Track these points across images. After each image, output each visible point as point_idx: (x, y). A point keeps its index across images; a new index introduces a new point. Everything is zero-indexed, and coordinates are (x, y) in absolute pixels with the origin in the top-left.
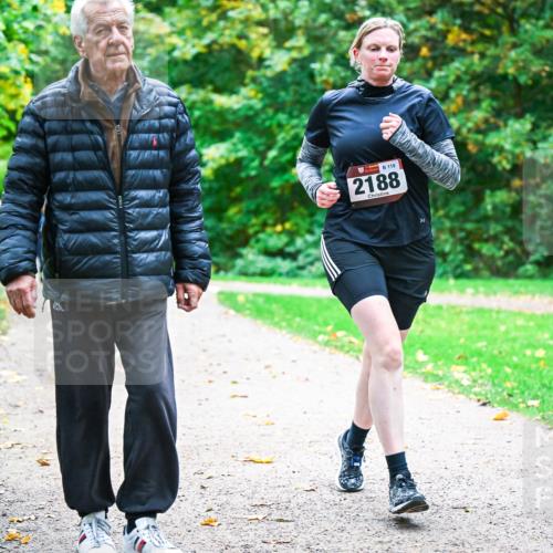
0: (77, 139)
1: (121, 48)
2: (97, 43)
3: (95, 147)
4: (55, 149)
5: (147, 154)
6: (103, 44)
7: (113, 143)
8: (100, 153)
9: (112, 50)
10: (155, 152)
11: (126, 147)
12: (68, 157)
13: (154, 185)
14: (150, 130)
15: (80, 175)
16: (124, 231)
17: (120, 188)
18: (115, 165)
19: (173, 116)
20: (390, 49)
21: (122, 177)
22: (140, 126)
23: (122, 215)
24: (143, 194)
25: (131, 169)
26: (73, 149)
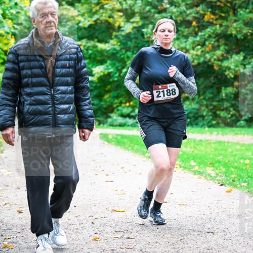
0: (32, 64)
1: (53, 24)
2: (42, 22)
3: (41, 67)
4: (23, 68)
5: (64, 70)
6: (45, 21)
7: (49, 65)
8: (43, 70)
9: (48, 24)
10: (68, 70)
11: (54, 67)
12: (29, 72)
13: (67, 84)
14: (66, 60)
15: (34, 80)
16: (54, 105)
17: (52, 85)
18: (50, 75)
19: (76, 53)
20: (169, 31)
21: (53, 81)
22: (61, 58)
23: (53, 97)
24: (63, 88)
25: (57, 76)
26: (31, 68)
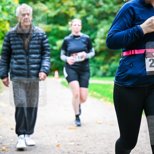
1: (28, 20)
2: (22, 18)
6: (23, 19)
9: (26, 20)
19: (42, 36)
25: (30, 49)
